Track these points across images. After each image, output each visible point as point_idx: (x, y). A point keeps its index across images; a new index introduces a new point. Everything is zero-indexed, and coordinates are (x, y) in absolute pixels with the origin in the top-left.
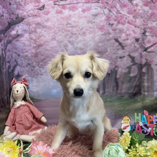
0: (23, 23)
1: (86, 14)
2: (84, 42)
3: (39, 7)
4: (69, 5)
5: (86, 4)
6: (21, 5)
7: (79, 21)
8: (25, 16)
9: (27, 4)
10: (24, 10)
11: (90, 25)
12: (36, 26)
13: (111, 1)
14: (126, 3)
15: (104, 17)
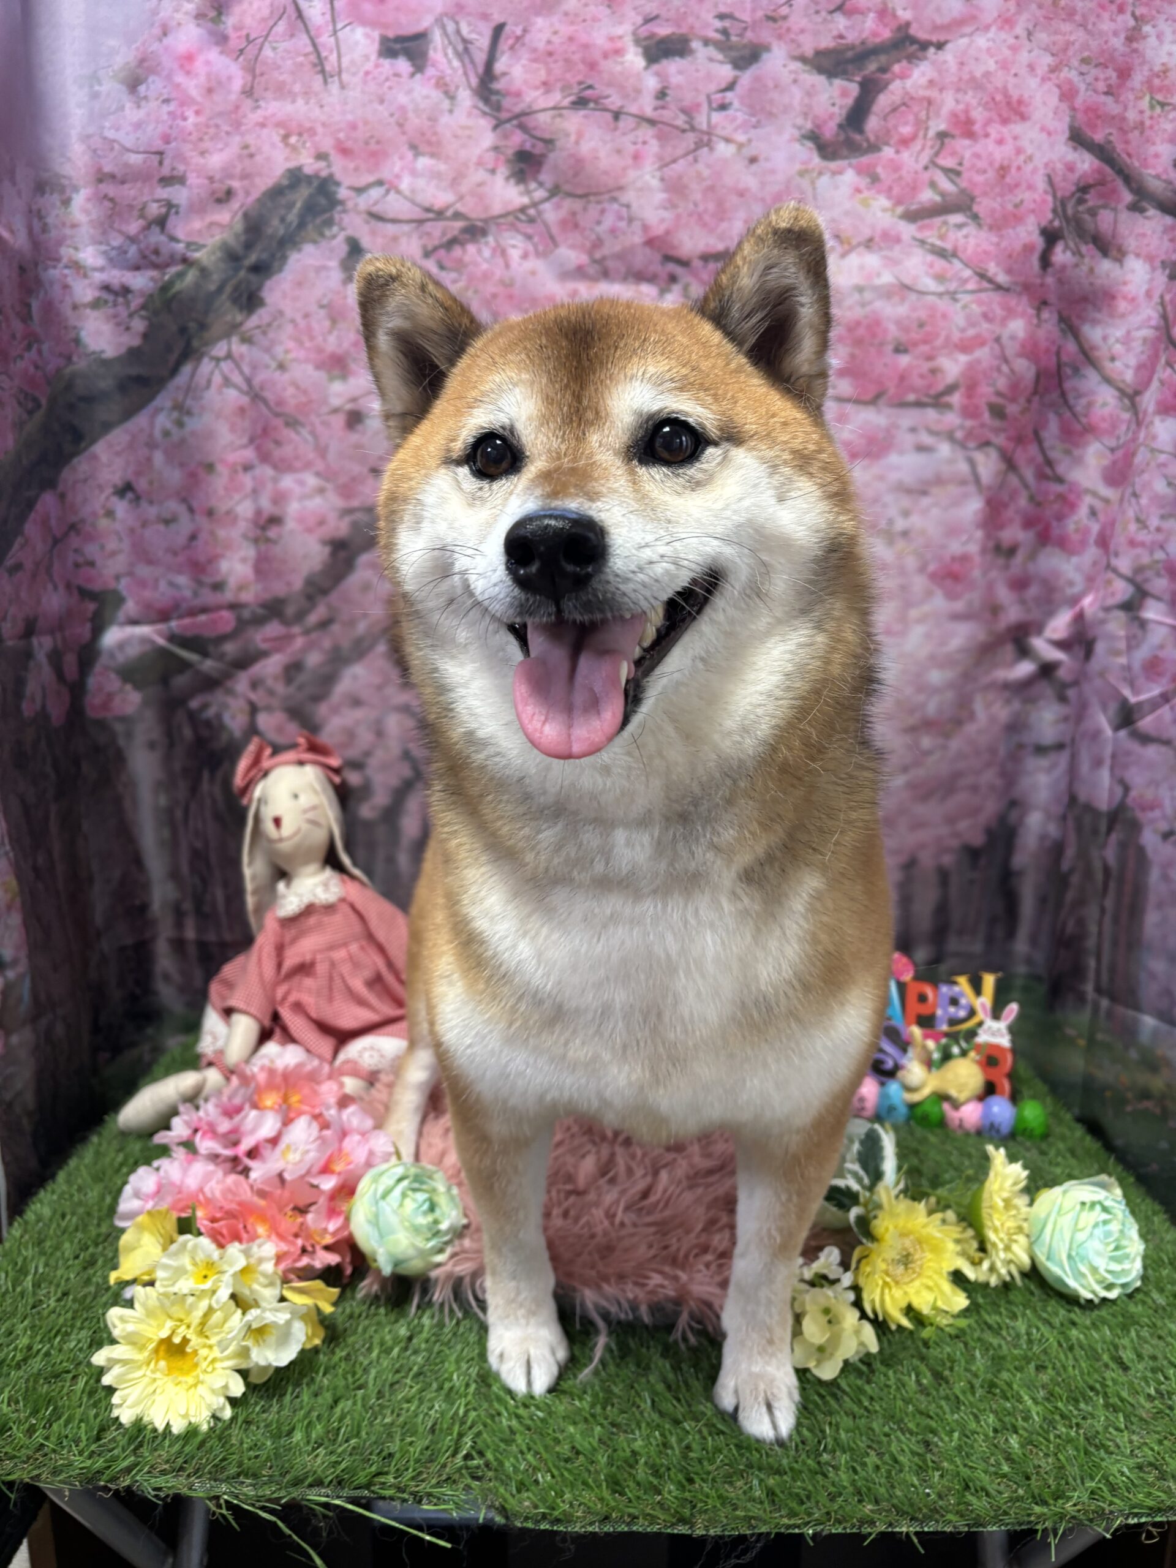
13: (1022, 400)
14: (1106, 411)
15: (973, 506)
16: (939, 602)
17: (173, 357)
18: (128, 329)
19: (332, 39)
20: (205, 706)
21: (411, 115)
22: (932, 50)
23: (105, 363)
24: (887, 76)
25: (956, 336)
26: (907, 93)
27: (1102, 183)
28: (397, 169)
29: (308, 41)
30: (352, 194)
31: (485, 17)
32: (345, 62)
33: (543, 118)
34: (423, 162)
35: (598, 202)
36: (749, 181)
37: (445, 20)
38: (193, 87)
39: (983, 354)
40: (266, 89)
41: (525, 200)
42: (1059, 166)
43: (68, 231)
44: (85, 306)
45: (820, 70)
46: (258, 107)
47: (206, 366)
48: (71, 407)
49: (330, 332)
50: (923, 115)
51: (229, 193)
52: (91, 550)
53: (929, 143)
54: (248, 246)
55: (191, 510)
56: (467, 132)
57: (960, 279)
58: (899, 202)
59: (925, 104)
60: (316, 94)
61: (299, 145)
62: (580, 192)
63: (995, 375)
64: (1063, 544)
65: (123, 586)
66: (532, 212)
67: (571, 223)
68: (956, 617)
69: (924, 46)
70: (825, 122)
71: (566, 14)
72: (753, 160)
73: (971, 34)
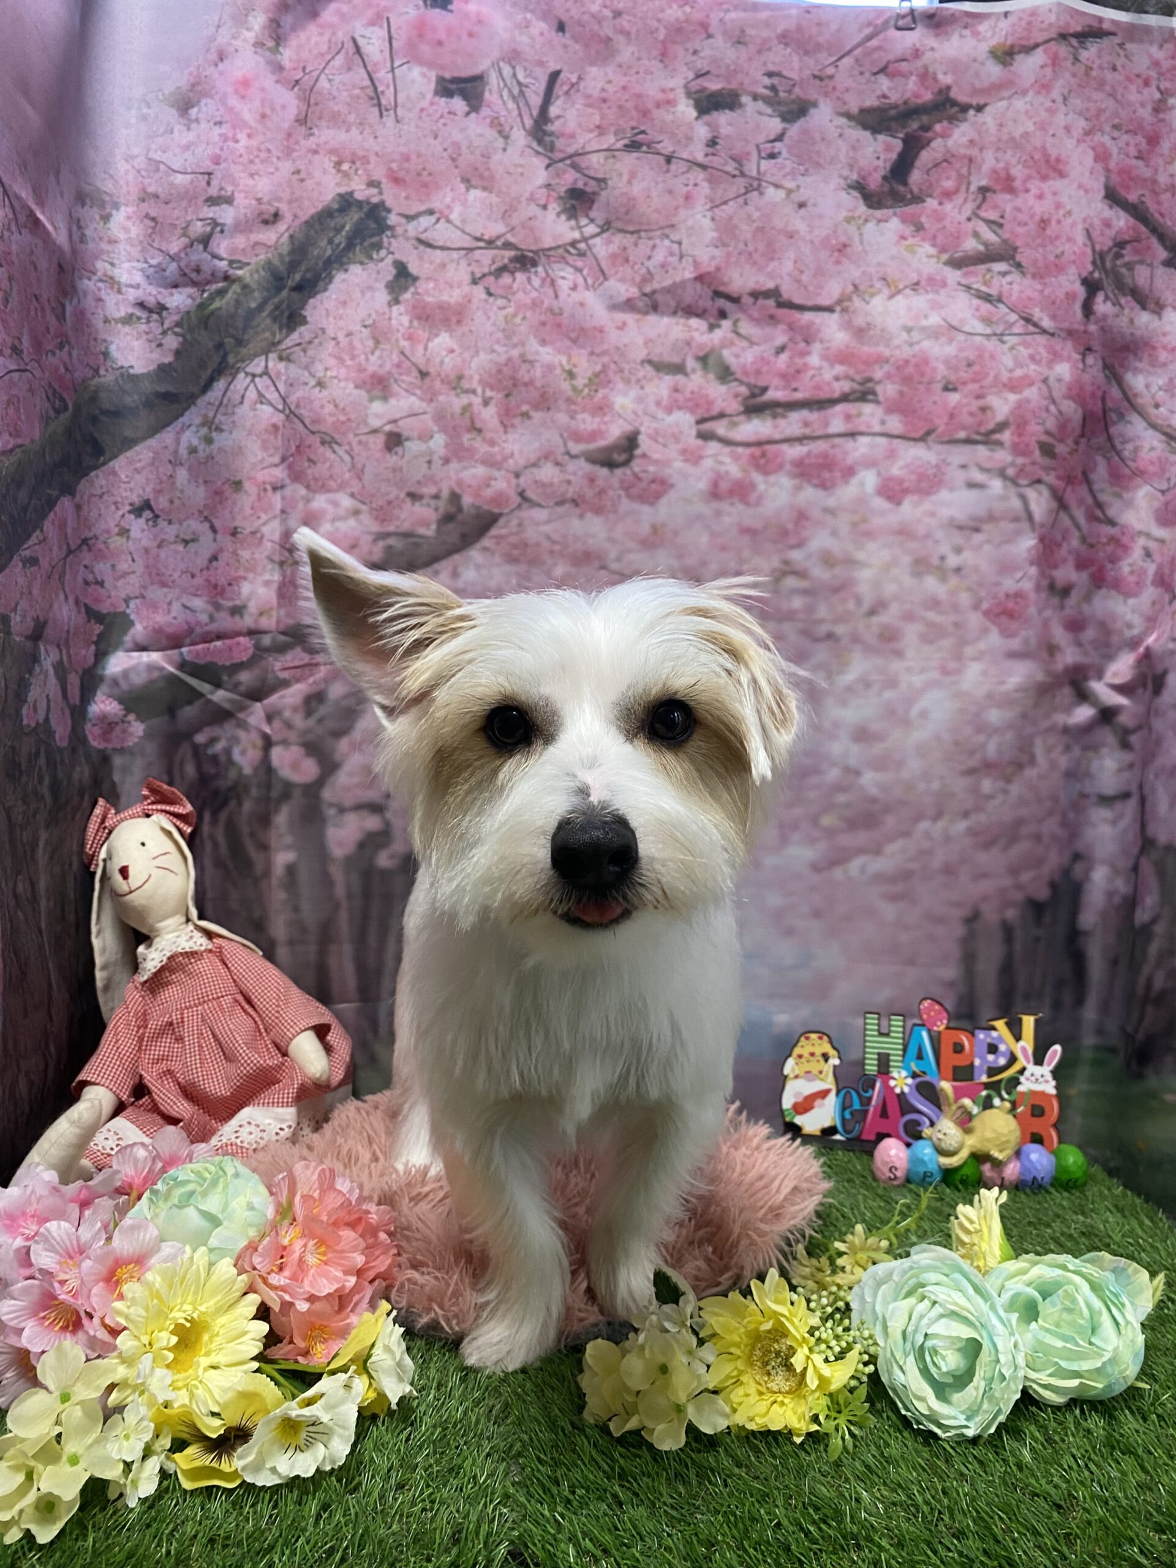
0: (485, 549)
1: (909, 510)
2: (888, 695)
3: (601, 443)
4: (797, 444)
5: (912, 443)
6: (480, 431)
7: (860, 556)
8: (499, 499)
9: (517, 421)
10: (499, 458)
11: (931, 584)
12: (573, 570)
13: (1070, 441)
14: (1154, 455)
15: (1027, 543)
16: (994, 639)
17: (205, 375)
18: (160, 345)
19: (390, 76)
20: (213, 740)
21: (464, 149)
22: (972, 112)
23: (135, 379)
24: (929, 134)
25: (1005, 376)
26: (948, 151)
27: (1137, 240)
28: (448, 200)
29: (366, 76)
30: (404, 221)
31: (541, 64)
32: (401, 97)
33: (595, 159)
34: (475, 194)
35: (650, 239)
36: (799, 225)
37: (502, 64)
38: (248, 113)
39: (1032, 393)
40: (320, 118)
41: (577, 235)
42: (1097, 222)
43: (104, 246)
44: (117, 321)
45: (865, 127)
46: (312, 135)
47: (241, 381)
48: (94, 419)
49: (373, 353)
50: (964, 171)
51: (276, 216)
52: (102, 569)
53: (971, 197)
54: (293, 266)
55: (213, 529)
56: (520, 170)
57: (1007, 322)
58: (943, 250)
59: (966, 161)
60: (371, 126)
61: (352, 172)
62: (631, 228)
63: (1044, 415)
64: (1117, 585)
65: (131, 610)
66: (582, 246)
67: (622, 258)
68: (1012, 655)
69: (965, 108)
70: (870, 174)
71: (620, 66)
72: (802, 205)
73: (1010, 98)
